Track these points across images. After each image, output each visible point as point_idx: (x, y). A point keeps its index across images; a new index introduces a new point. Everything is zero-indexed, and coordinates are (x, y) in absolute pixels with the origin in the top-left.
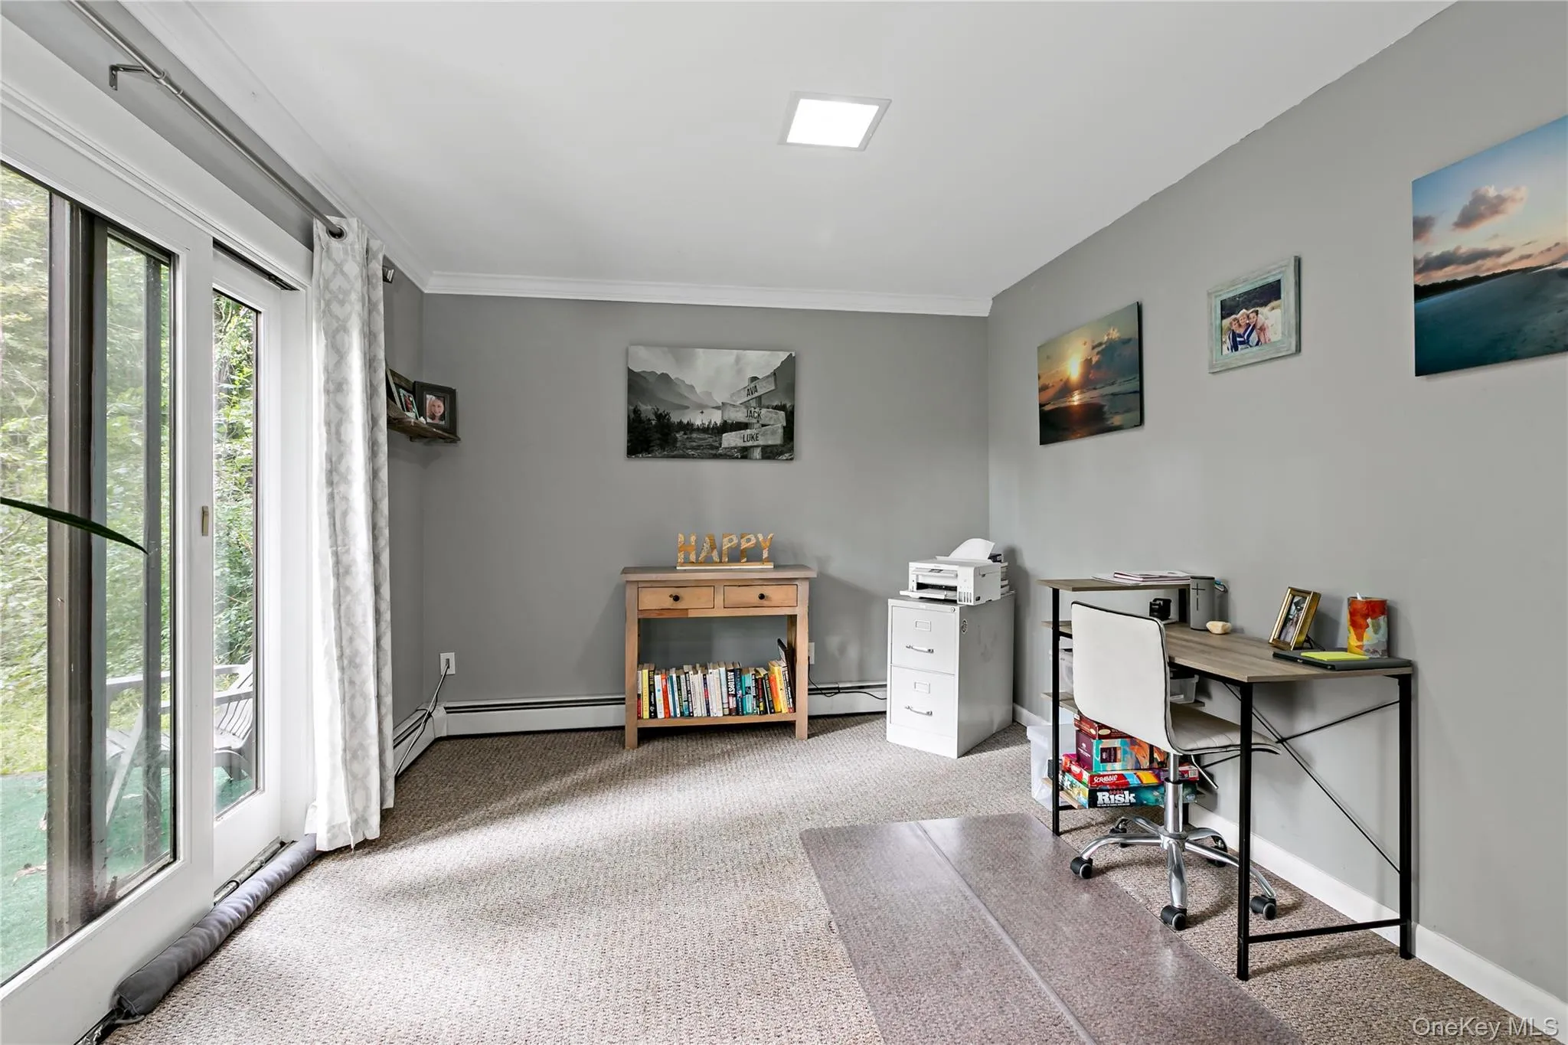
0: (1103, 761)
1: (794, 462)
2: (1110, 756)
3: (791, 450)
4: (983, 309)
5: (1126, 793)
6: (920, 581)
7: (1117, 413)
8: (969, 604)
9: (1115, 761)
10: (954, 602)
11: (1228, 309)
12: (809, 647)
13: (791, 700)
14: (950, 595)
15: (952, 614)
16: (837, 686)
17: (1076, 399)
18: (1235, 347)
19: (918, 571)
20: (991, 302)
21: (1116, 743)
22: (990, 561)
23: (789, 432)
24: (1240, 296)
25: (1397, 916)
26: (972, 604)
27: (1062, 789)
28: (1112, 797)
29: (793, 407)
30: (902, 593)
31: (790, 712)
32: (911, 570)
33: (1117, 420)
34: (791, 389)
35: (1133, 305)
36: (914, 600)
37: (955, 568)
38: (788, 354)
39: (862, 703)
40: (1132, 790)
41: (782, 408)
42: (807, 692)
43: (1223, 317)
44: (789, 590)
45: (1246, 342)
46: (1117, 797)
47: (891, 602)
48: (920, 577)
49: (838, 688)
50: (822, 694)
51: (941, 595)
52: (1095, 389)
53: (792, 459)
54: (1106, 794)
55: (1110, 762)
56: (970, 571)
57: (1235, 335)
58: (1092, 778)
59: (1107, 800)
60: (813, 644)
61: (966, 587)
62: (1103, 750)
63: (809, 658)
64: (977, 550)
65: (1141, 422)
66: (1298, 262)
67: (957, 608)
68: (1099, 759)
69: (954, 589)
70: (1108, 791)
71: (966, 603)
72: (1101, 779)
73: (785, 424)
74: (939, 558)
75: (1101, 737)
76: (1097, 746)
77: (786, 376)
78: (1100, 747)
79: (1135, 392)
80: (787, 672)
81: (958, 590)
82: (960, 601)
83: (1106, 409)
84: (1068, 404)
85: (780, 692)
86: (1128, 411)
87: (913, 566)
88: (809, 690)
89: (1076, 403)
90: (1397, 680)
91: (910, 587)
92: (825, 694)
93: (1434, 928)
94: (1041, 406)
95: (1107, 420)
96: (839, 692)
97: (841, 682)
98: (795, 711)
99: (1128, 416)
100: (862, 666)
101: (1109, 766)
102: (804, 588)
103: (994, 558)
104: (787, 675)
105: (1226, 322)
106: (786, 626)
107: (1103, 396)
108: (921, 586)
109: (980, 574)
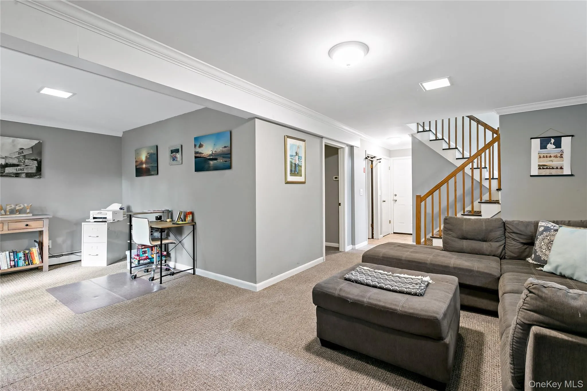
0: (143, 254)
1: (41, 179)
2: (145, 252)
3: (40, 174)
4: (120, 135)
5: (148, 260)
6: (94, 217)
7: (153, 171)
8: (111, 222)
9: (146, 253)
10: (106, 222)
11: (172, 152)
12: (49, 242)
13: (41, 259)
14: (104, 220)
15: (105, 226)
16: (62, 254)
17: (144, 166)
18: (173, 160)
19: (93, 213)
20: (123, 133)
21: (146, 249)
22: (120, 210)
23: (39, 169)
24: (174, 150)
25: (193, 268)
26: (112, 222)
27: (133, 263)
28: (144, 261)
29: (41, 160)
30: (87, 220)
31: (40, 263)
32: (91, 213)
33: (153, 173)
34: (40, 153)
35: (155, 145)
36: (92, 222)
37: (106, 212)
38: (39, 141)
39: (73, 258)
40: (149, 259)
41: (36, 160)
42: (48, 257)
43: (171, 154)
44: (41, 222)
45: (174, 160)
46: (145, 261)
47: (83, 223)
48: (94, 215)
49: (62, 255)
50: (55, 257)
51: (101, 220)
52: (148, 164)
53: (40, 178)
54: (143, 261)
55: (145, 254)
56: (111, 212)
57: (173, 158)
58: (139, 258)
59: (142, 262)
60: (51, 241)
61: (110, 217)
62: (143, 251)
63: (49, 246)
64: (116, 207)
65: (158, 174)
66: (182, 146)
67: (106, 223)
68: (142, 254)
69: (106, 218)
70: (143, 260)
71: (110, 222)
72: (142, 258)
73: (37, 165)
74: (102, 209)
75: (142, 248)
76: (141, 250)
77: (38, 149)
78: (142, 251)
79: (156, 167)
80: (39, 250)
81: (107, 218)
82: (108, 221)
83: (150, 170)
84: (142, 167)
85: (35, 257)
86: (155, 171)
87: (91, 212)
88: (49, 257)
89: (144, 167)
90: (192, 226)
91: (91, 218)
92: (56, 257)
93: (199, 268)
94: (136, 166)
95: (150, 172)
96: (63, 256)
97: (64, 253)
98: (43, 262)
99: (155, 172)
100: (72, 246)
101: (144, 255)
102: (46, 222)
103: (121, 209)
104: (39, 251)
105: (172, 154)
106: (38, 235)
107: (150, 166)
108: (94, 218)
109: (114, 213)
